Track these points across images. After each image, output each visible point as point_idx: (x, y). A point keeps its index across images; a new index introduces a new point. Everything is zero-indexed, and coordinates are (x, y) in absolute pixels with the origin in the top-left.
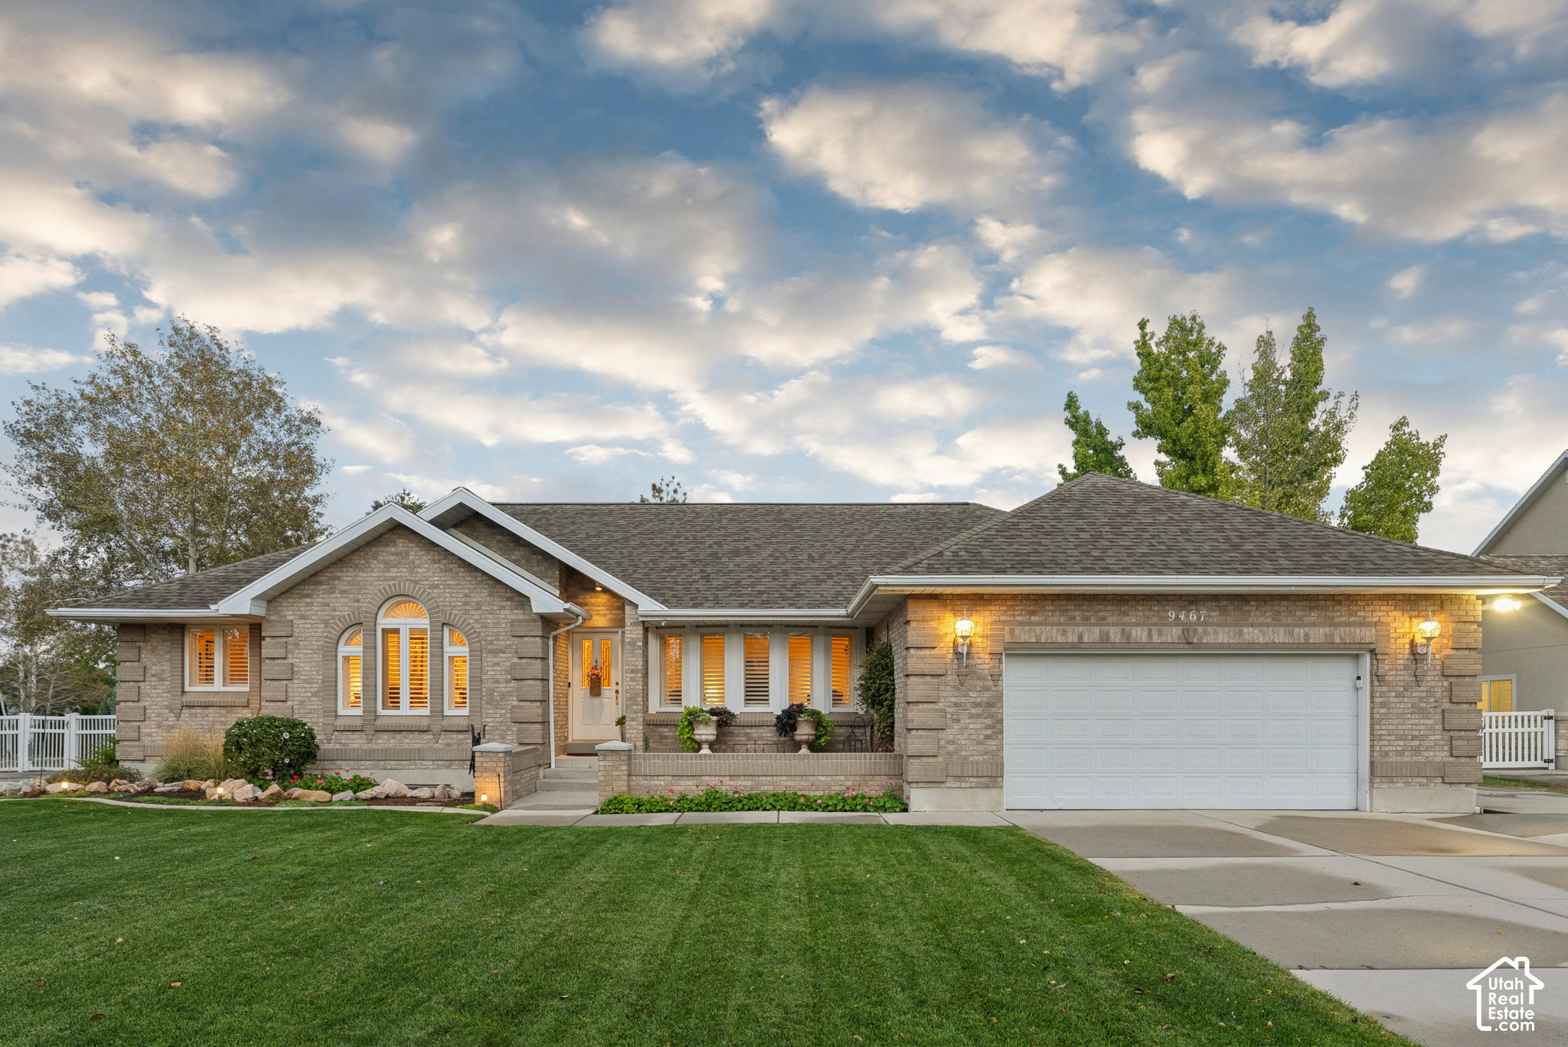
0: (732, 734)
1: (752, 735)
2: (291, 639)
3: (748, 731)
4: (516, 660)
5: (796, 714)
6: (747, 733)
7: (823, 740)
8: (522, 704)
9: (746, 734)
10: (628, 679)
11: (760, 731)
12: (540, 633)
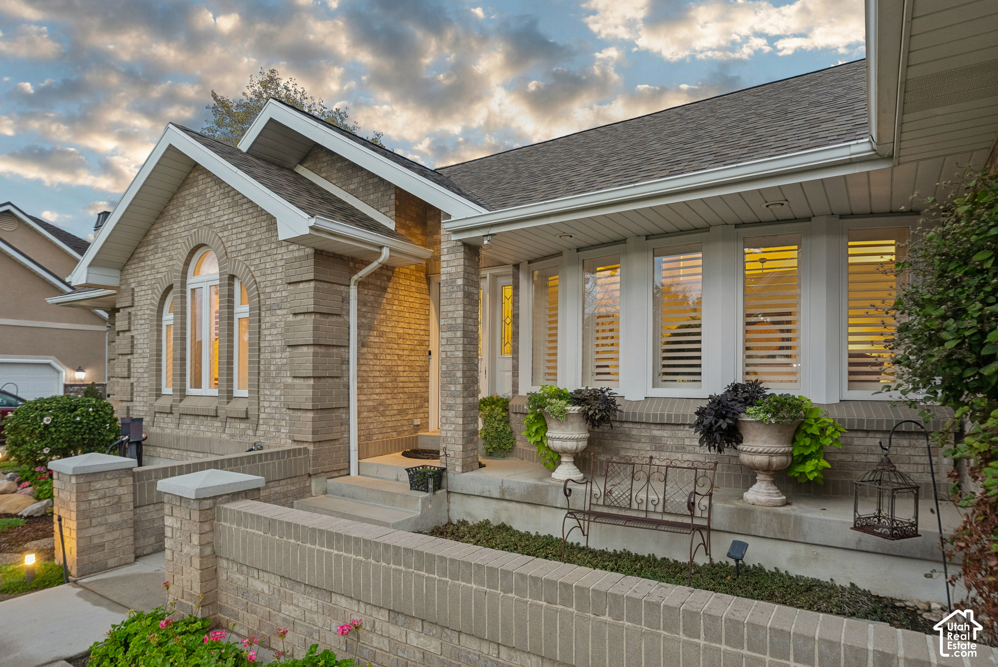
0: (628, 437)
1: (664, 441)
2: (133, 309)
3: (657, 432)
4: (291, 318)
5: (738, 407)
6: (654, 437)
7: (809, 466)
8: (298, 381)
9: (653, 439)
10: (444, 342)
11: (680, 434)
12: (311, 276)
